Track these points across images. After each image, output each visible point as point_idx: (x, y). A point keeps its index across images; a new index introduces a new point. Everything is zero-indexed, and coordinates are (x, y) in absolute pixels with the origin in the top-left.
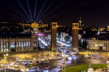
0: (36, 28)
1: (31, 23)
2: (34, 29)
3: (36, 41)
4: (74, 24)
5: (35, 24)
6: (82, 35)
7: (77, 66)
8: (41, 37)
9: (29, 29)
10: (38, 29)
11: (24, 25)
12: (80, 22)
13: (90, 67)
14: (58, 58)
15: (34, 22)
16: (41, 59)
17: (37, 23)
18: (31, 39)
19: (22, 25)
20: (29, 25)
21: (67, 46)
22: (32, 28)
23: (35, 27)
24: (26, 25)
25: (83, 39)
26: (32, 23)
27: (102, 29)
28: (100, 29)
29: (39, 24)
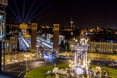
0: (25, 29)
1: (19, 24)
2: (22, 30)
3: (15, 42)
4: (55, 25)
5: (24, 25)
6: (65, 36)
7: (47, 67)
8: (28, 38)
9: (17, 30)
10: (27, 30)
11: (12, 25)
12: (72, 22)
13: (56, 67)
14: (33, 59)
15: (22, 23)
16: (15, 61)
17: (26, 24)
18: (10, 40)
19: (10, 26)
20: (17, 26)
21: (50, 47)
22: (20, 29)
23: (23, 28)
24: (14, 26)
25: (65, 40)
26: (21, 23)
27: (92, 31)
28: (90, 30)
29: (28, 25)
